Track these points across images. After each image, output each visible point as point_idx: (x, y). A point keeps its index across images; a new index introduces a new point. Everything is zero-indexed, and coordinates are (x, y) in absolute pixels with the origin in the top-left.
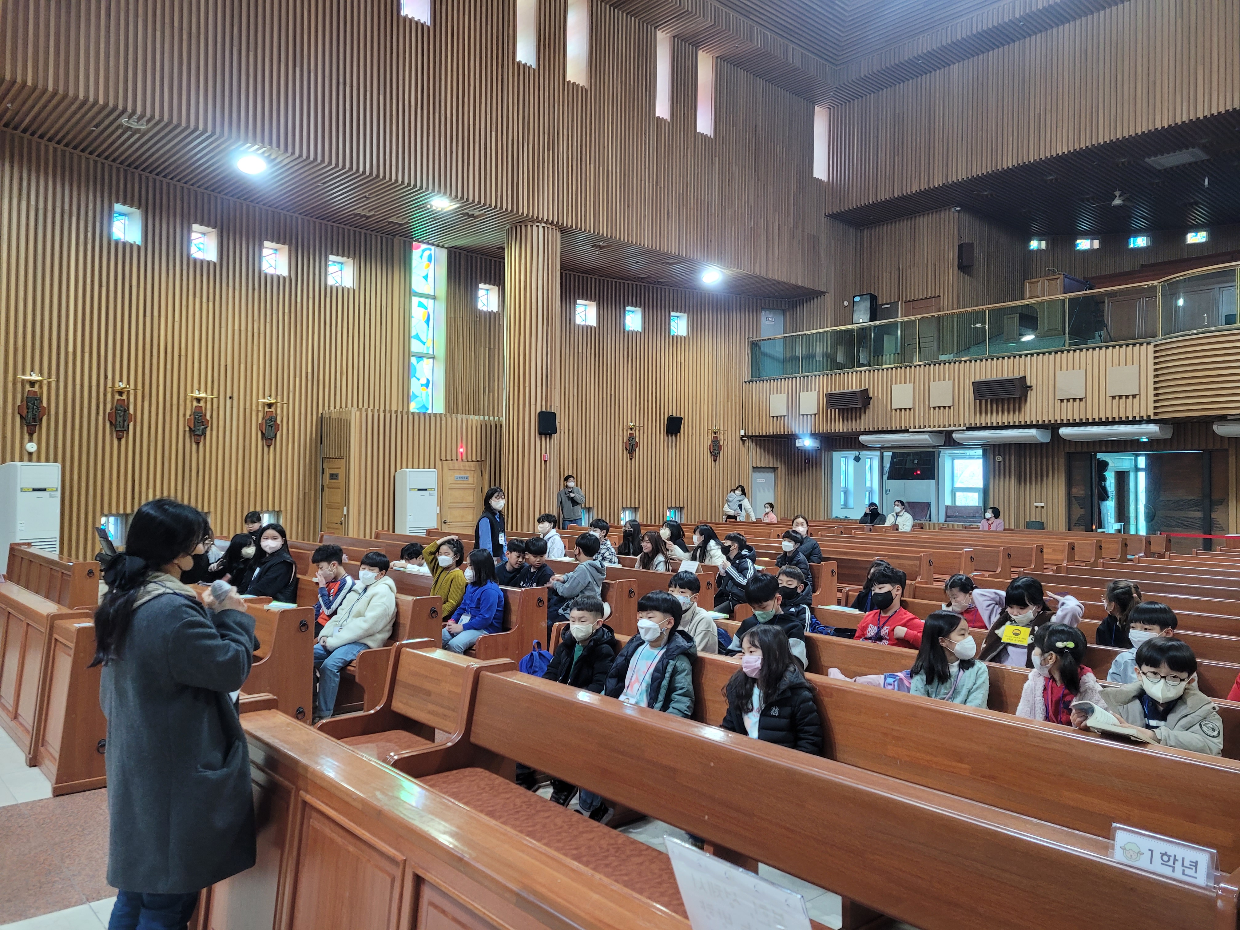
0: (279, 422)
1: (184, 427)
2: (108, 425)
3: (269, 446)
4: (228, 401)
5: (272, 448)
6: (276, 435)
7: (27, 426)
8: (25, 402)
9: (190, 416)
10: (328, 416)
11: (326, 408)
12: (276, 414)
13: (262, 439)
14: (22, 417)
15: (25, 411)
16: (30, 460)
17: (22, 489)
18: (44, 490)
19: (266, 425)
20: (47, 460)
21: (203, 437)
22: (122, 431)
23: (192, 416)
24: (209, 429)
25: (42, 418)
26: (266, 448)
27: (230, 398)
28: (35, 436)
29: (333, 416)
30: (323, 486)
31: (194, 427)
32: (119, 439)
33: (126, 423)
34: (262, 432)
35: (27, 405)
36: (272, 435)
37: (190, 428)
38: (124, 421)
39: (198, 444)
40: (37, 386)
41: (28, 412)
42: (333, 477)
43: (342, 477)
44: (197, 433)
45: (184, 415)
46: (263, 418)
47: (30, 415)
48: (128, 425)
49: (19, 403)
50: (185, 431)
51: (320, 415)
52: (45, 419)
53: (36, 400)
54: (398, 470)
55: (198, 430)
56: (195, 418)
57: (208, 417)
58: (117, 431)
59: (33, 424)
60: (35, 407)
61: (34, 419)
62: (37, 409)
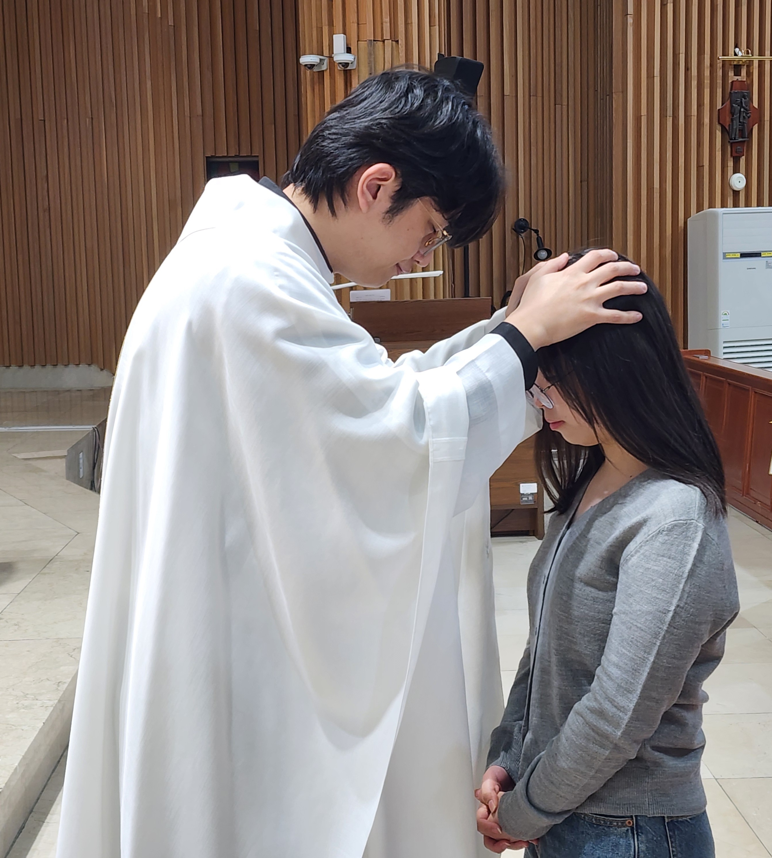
7: (732, 144)
8: (728, 103)
14: (724, 130)
15: (728, 119)
16: (736, 205)
17: (724, 254)
18: (757, 255)
20: (760, 204)
25: (752, 129)
28: (743, 160)
35: (732, 106)
40: (744, 72)
41: (732, 120)
47: (736, 125)
49: (719, 106)
53: (744, 97)
59: (741, 140)
60: (742, 110)
61: (742, 131)
62: (747, 114)
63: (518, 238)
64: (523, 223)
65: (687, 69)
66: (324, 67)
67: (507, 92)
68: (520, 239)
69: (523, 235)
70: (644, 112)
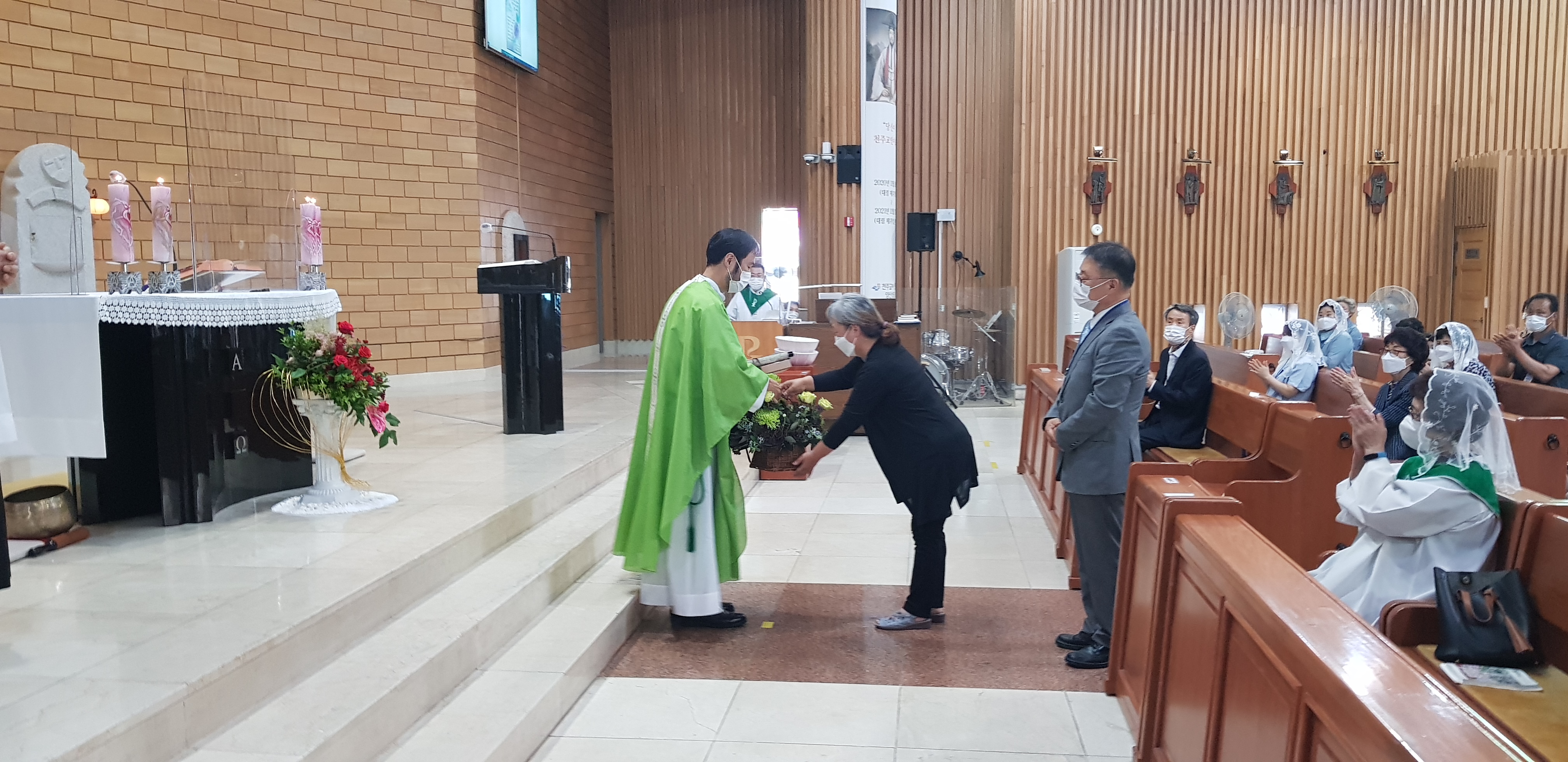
0: (1391, 180)
1: (1266, 196)
2: (1176, 198)
3: (1377, 214)
4: (1322, 157)
5: (1381, 216)
6: (1387, 197)
7: (1093, 205)
8: (1091, 179)
9: (1272, 181)
10: (1464, 167)
11: (1463, 155)
12: (1388, 169)
13: (1367, 205)
14: (1087, 196)
15: (1090, 191)
19: (1373, 185)
21: (1288, 206)
22: (1193, 205)
23: (1276, 181)
24: (1296, 196)
25: (1107, 196)
26: (1372, 217)
27: (1324, 153)
28: (1101, 216)
29: (1472, 165)
30: (1455, 268)
31: (1278, 194)
32: (1189, 215)
33: (1196, 195)
34: (1367, 196)
35: (1093, 181)
36: (1382, 197)
37: (1272, 196)
38: (1194, 193)
39: (1282, 216)
41: (1093, 190)
42: (1471, 254)
43: (1483, 255)
44: (1282, 201)
45: (1265, 181)
46: (1369, 176)
47: (1095, 194)
48: (1199, 197)
49: (1084, 181)
50: (1266, 200)
51: (1452, 167)
52: (1110, 196)
53: (1102, 175)
55: (1283, 198)
56: (1279, 183)
57: (1296, 181)
58: (1186, 205)
59: (1099, 203)
60: (1100, 184)
61: (1100, 197)
62: (1103, 186)
63: (955, 264)
64: (958, 254)
65: (1063, 157)
66: (818, 161)
67: (950, 170)
68: (957, 265)
69: (959, 262)
70: (1032, 185)
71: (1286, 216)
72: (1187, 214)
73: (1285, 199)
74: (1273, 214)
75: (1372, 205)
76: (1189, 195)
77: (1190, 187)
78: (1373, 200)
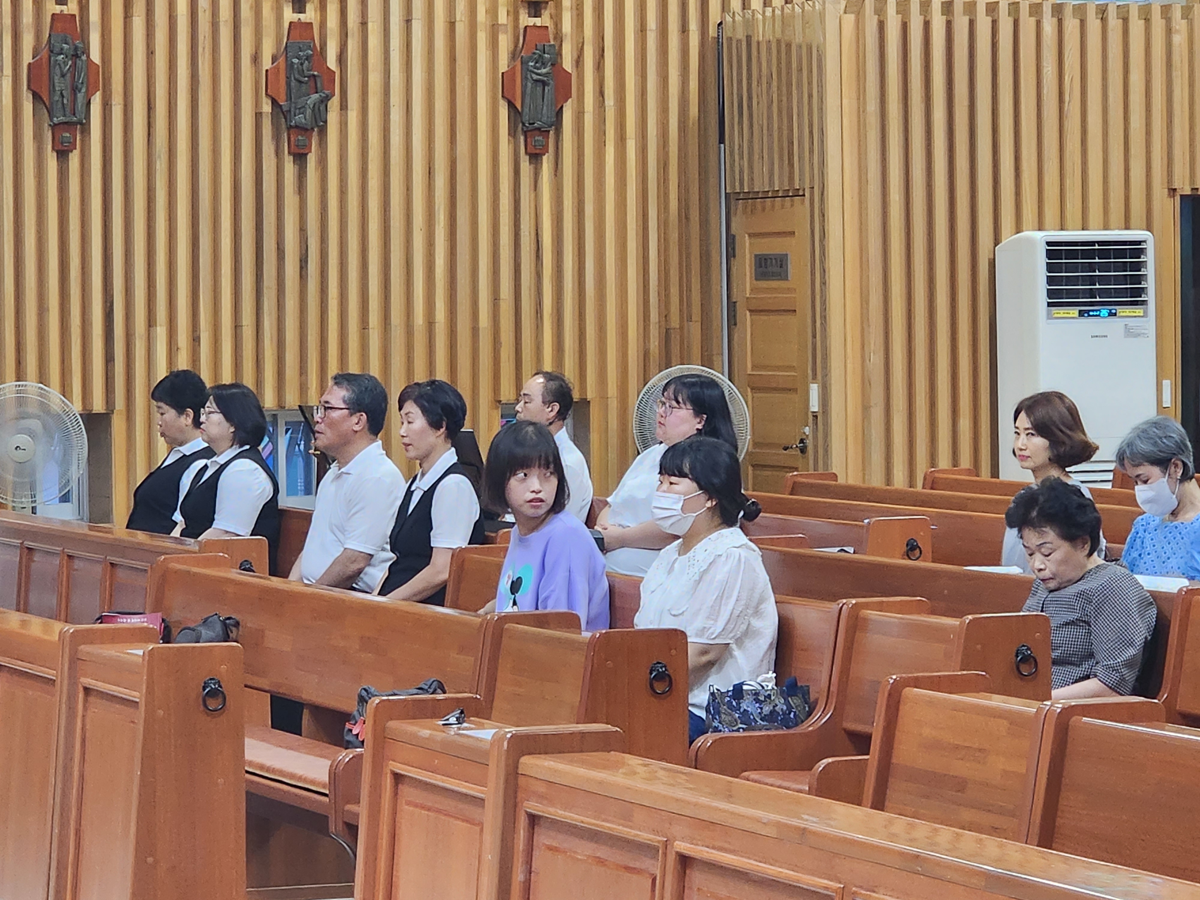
0: (568, 64)
1: (257, 103)
2: (27, 105)
3: (535, 158)
5: (547, 162)
6: (560, 113)
9: (274, 59)
10: (740, 34)
12: (559, 37)
13: (513, 133)
19: (524, 78)
21: (316, 133)
22: (70, 125)
23: (282, 60)
24: (334, 103)
26: (526, 166)
29: (761, 33)
30: (732, 306)
31: (289, 98)
33: (80, 96)
34: (511, 105)
37: (276, 105)
38: (75, 90)
39: (300, 158)
42: (769, 267)
44: (300, 119)
45: (256, 59)
46: (513, 56)
48: (89, 103)
50: (258, 116)
51: (712, 32)
54: (1008, 239)
55: (302, 110)
56: (290, 66)
57: (332, 63)
58: (54, 127)
71: (312, 159)
72: (58, 152)
73: (309, 111)
74: (278, 153)
75: (525, 133)
76: (63, 96)
77: (63, 76)
78: (526, 118)
